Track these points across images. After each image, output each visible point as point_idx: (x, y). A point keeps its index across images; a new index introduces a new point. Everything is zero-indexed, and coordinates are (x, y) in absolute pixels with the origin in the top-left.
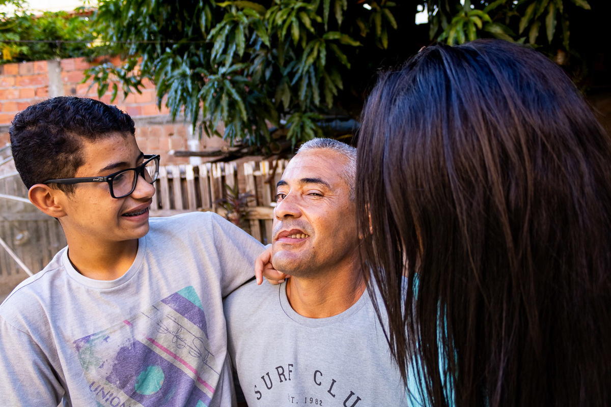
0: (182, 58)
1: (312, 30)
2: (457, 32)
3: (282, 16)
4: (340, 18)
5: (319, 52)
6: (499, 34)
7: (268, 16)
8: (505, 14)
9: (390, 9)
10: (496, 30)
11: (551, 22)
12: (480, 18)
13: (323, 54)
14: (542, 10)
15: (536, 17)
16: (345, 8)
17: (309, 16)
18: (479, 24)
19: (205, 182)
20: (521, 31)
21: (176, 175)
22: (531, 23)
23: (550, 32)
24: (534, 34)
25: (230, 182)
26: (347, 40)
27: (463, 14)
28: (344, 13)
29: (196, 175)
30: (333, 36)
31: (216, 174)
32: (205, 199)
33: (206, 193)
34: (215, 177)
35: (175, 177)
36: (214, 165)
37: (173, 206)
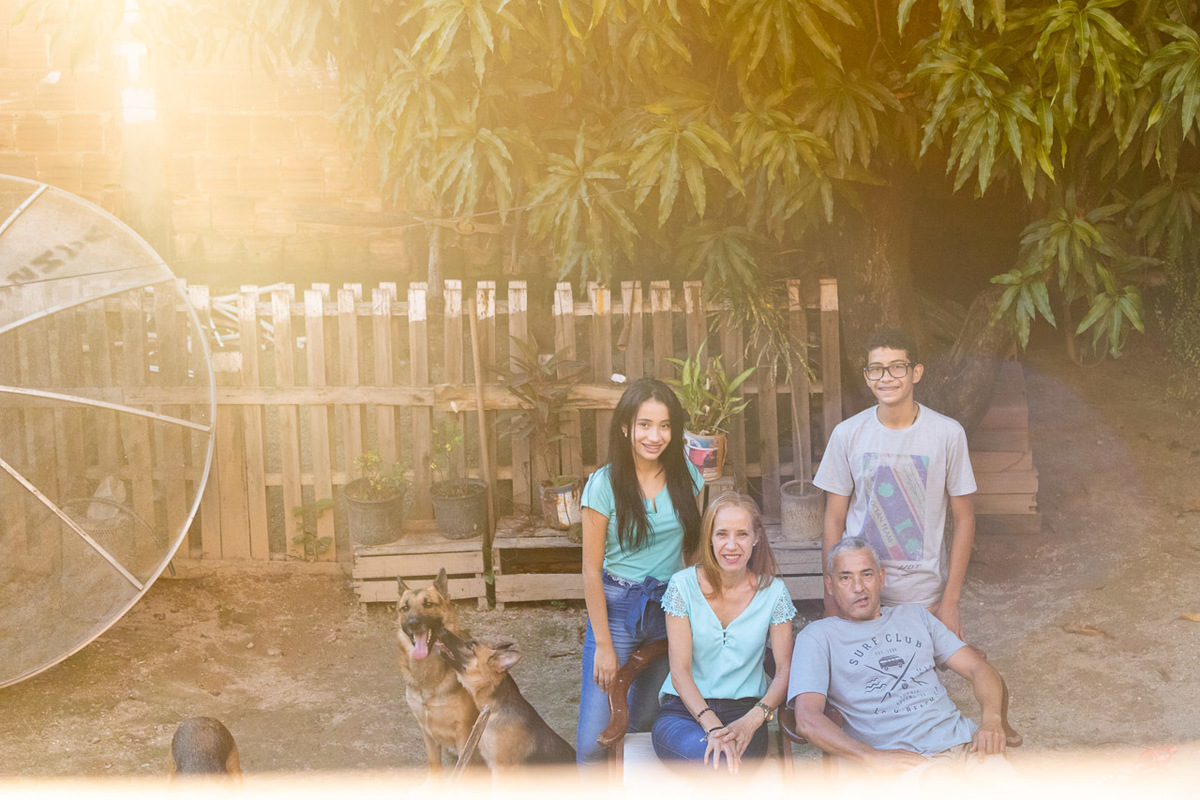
19: (457, 326)
21: (380, 310)
25: (517, 328)
31: (486, 312)
32: (454, 365)
33: (457, 352)
34: (482, 318)
35: (377, 313)
36: (480, 293)
37: (364, 377)
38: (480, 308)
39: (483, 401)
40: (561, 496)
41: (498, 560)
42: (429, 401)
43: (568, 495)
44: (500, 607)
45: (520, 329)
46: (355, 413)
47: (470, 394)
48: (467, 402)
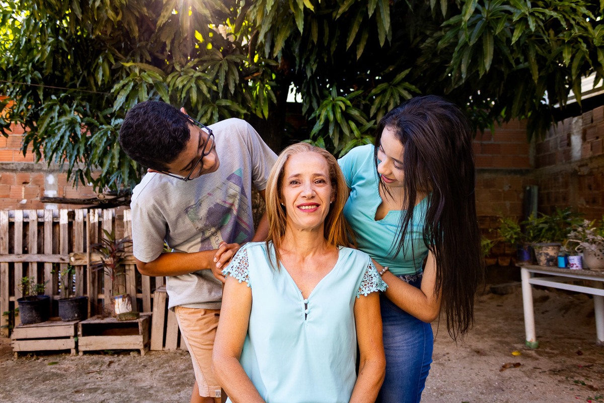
0: (70, 106)
1: (208, 96)
2: (327, 111)
3: (182, 81)
4: (232, 89)
5: (212, 114)
6: (357, 116)
7: (169, 79)
8: (359, 102)
10: (355, 113)
12: (344, 103)
13: (216, 117)
14: (386, 102)
15: (382, 106)
16: (238, 82)
17: (206, 84)
18: (344, 108)
19: (81, 226)
20: (371, 116)
21: (48, 219)
22: (378, 110)
25: (107, 227)
26: (236, 107)
27: (331, 99)
28: (236, 87)
29: (70, 220)
30: (224, 103)
31: (94, 220)
32: (79, 244)
33: (81, 238)
34: (92, 222)
35: (47, 220)
36: (91, 211)
37: (40, 251)
38: (92, 218)
39: (90, 260)
40: (117, 300)
41: (80, 329)
42: (67, 261)
43: (120, 300)
44: (81, 354)
45: (109, 228)
46: (35, 267)
47: (85, 257)
48: (83, 261)
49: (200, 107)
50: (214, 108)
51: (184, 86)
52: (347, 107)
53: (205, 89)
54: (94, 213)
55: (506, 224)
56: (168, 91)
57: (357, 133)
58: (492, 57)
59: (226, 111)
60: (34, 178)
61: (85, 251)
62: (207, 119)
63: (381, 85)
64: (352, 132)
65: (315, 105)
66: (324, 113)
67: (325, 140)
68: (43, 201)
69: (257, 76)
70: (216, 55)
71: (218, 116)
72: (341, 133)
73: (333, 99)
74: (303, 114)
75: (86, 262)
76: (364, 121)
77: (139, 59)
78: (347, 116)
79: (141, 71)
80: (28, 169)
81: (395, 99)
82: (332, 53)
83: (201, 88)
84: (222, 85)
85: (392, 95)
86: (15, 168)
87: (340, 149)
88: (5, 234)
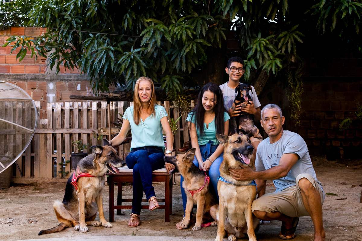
1: (192, 37)
2: (256, 46)
3: (178, 29)
4: (204, 34)
7: (170, 29)
8: (273, 41)
9: (223, 31)
10: (271, 47)
11: (289, 45)
12: (265, 41)
13: (195, 48)
15: (285, 43)
16: (207, 30)
17: (190, 31)
18: (265, 44)
19: (104, 111)
20: (279, 48)
22: (283, 45)
23: (289, 49)
24: (284, 49)
26: (205, 43)
28: (206, 32)
29: (98, 108)
31: (112, 108)
32: (103, 122)
33: (104, 119)
34: (111, 109)
35: (84, 108)
36: (111, 102)
37: (80, 127)
38: (111, 107)
39: (111, 132)
42: (97, 133)
45: (121, 112)
46: (77, 136)
47: (107, 130)
48: (106, 132)
49: (186, 43)
50: (193, 44)
51: (179, 32)
52: (266, 43)
53: (190, 34)
54: (112, 104)
55: (360, 109)
56: (170, 34)
57: (271, 57)
58: (336, 23)
59: (199, 45)
60: (39, 85)
61: (107, 126)
62: (189, 50)
63: (284, 32)
64: (269, 56)
65: (248, 41)
66: (254, 47)
67: (255, 60)
68: (71, 98)
69: (215, 25)
70: (194, 15)
71: (196, 48)
72: (263, 58)
73: (259, 39)
74: (241, 46)
75: (108, 133)
76: (275, 51)
77: (148, 16)
78: (266, 48)
79: (155, 24)
80: (36, 78)
81: (291, 39)
82: (259, 17)
83: (188, 33)
84: (200, 31)
85: (290, 37)
86: (26, 78)
87: (263, 65)
88: (59, 117)
